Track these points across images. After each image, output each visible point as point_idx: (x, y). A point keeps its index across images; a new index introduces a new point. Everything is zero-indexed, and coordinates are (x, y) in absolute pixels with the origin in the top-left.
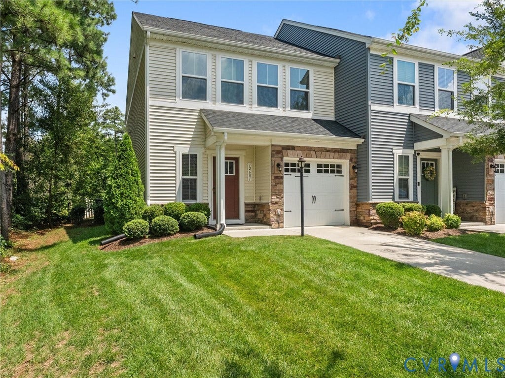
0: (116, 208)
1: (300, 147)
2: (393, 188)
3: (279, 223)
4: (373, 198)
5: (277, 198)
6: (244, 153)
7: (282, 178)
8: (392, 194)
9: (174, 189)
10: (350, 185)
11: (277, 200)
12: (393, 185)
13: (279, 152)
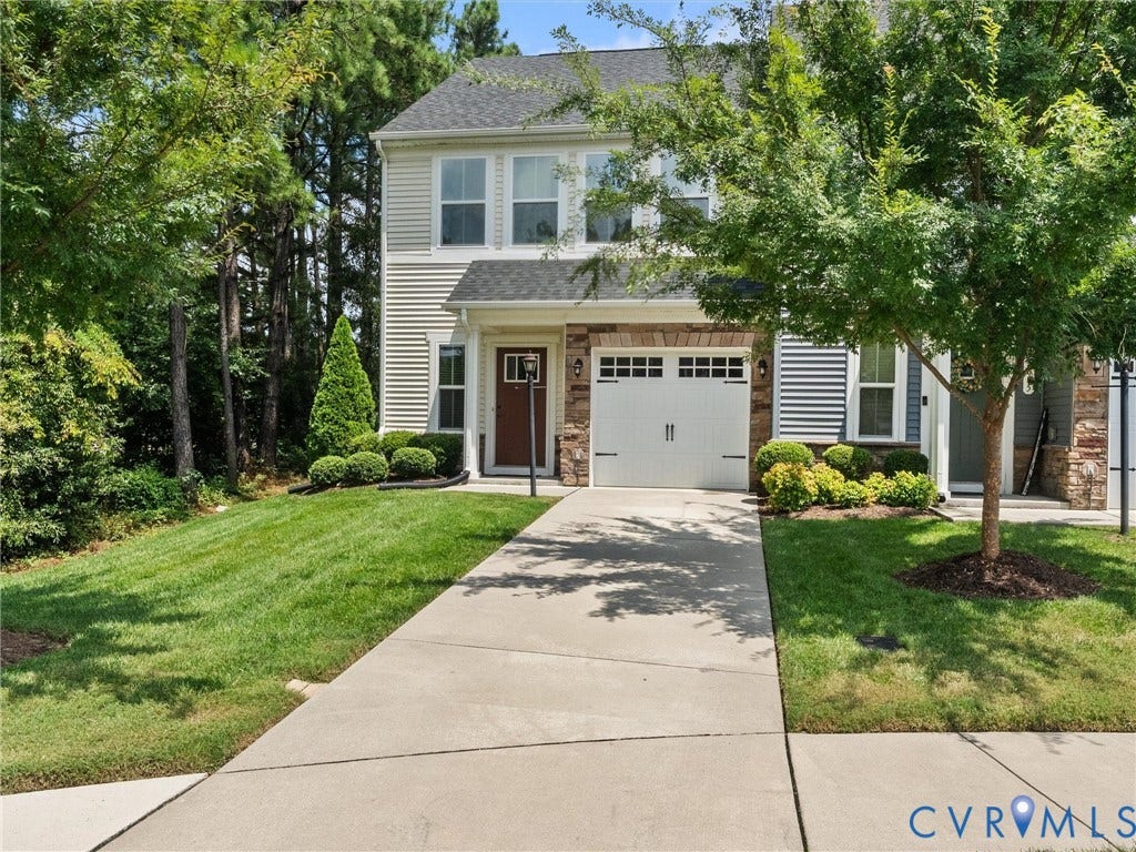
0: (316, 437)
1: (627, 324)
2: (842, 409)
3: (577, 476)
4: (782, 433)
5: (576, 427)
6: (556, 339)
7: (587, 388)
8: (840, 424)
9: (426, 407)
10: (753, 401)
11: (576, 431)
12: (842, 402)
13: (580, 338)
